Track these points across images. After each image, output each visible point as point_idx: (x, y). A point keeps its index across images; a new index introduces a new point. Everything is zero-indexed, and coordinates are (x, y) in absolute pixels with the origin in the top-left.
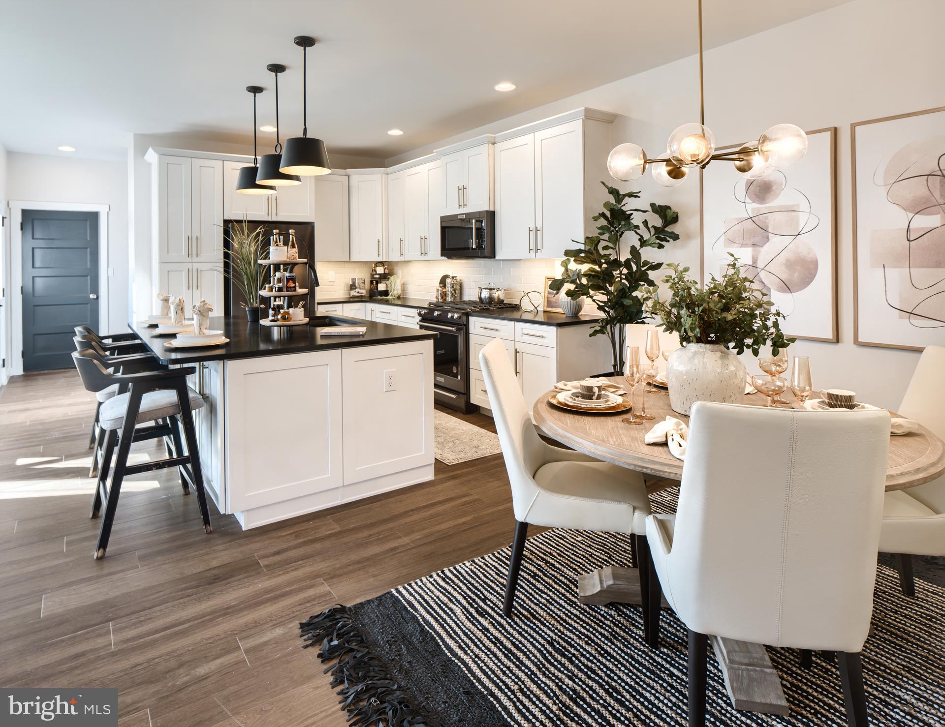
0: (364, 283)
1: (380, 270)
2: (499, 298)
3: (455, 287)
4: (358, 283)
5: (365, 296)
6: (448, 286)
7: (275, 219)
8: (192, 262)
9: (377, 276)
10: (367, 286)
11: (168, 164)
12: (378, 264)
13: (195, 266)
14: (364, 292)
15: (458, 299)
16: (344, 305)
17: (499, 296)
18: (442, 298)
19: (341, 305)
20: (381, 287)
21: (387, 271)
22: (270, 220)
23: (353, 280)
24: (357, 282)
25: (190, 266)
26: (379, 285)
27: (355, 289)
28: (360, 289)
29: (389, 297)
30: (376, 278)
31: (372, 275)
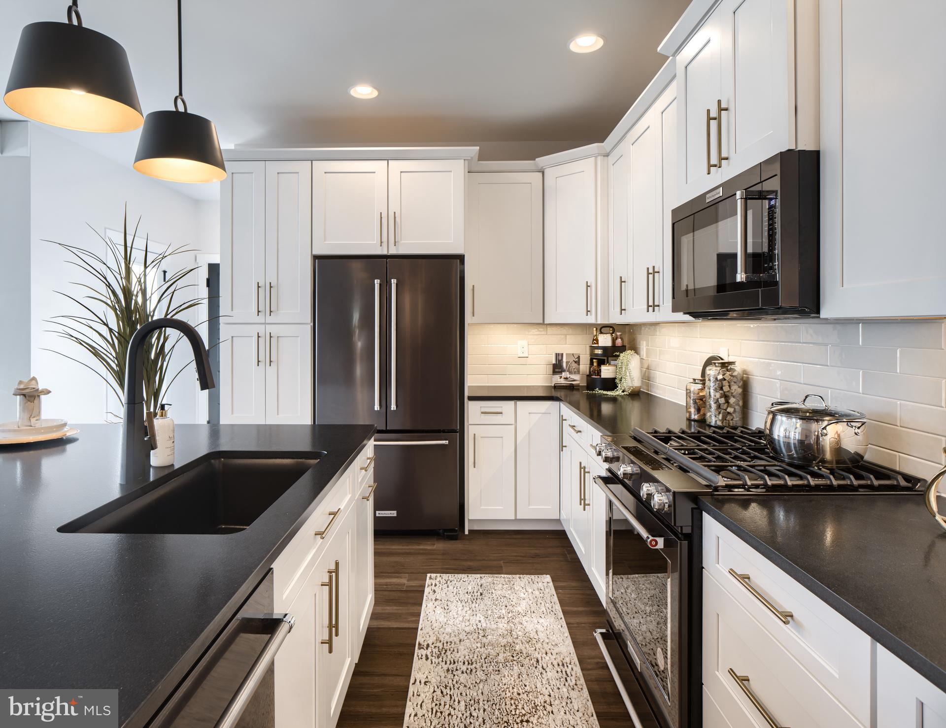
0: (578, 362)
1: (605, 340)
2: (838, 450)
3: (726, 389)
4: (567, 363)
5: (578, 385)
6: (711, 384)
7: (393, 251)
8: (265, 323)
9: (599, 352)
10: (584, 367)
11: (232, 173)
12: (602, 328)
13: (269, 329)
14: (577, 379)
15: (736, 419)
16: (519, 403)
17: (838, 441)
18: (698, 410)
19: (512, 403)
20: (607, 372)
21: (619, 342)
22: (385, 252)
23: (559, 357)
24: (565, 360)
25: (261, 329)
26: (603, 368)
27: (561, 372)
28: (570, 373)
29: (618, 392)
30: (597, 355)
31: (592, 348)
